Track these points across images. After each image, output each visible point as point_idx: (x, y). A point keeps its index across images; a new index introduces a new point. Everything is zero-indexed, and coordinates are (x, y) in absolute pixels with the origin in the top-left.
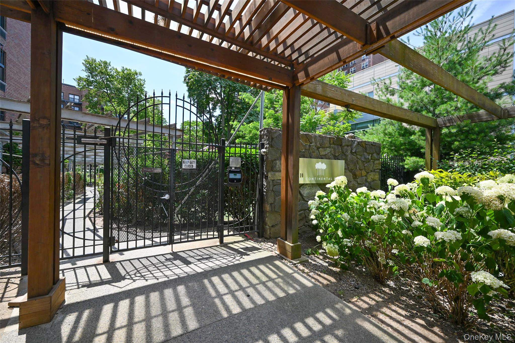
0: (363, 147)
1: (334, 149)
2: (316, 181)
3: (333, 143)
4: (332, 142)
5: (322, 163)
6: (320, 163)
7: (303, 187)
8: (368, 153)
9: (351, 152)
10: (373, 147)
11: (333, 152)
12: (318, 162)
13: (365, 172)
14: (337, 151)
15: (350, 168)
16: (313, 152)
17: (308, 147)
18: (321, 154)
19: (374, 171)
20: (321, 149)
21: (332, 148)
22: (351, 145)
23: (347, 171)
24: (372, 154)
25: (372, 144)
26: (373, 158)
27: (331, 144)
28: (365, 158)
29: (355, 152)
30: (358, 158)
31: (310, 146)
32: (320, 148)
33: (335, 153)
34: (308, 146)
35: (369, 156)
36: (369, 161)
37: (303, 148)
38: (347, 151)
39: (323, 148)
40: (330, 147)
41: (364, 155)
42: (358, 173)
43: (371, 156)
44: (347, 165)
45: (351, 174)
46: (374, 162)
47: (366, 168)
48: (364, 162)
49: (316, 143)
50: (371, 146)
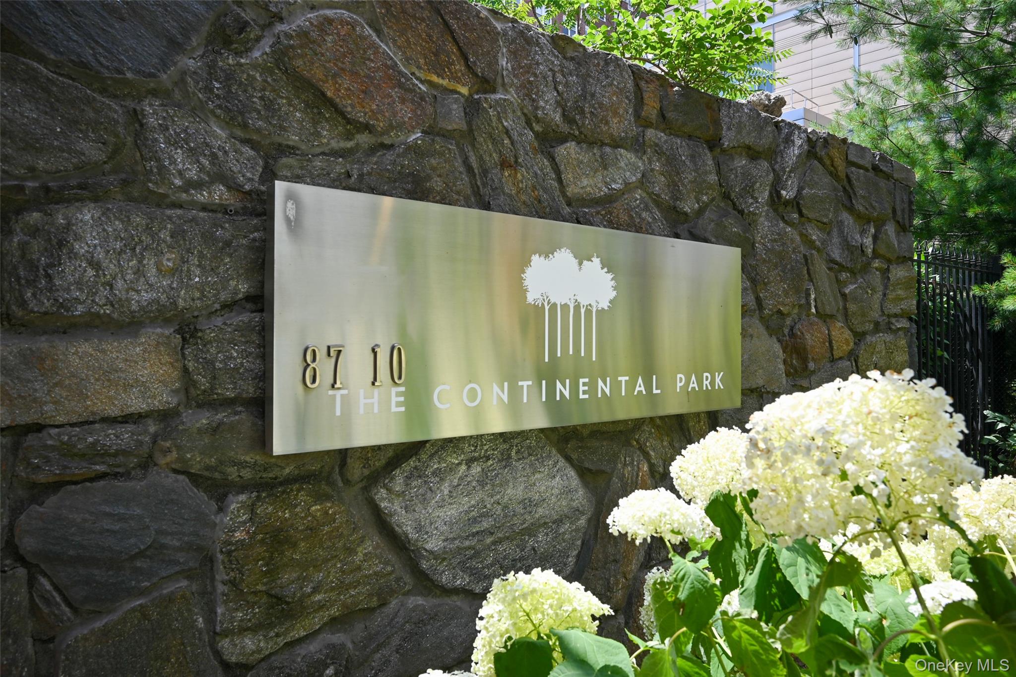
0: (834, 175)
1: (671, 162)
2: (553, 405)
3: (662, 115)
4: (651, 109)
5: (582, 257)
6: (564, 257)
7: (417, 474)
8: (858, 216)
9: (775, 198)
10: (883, 183)
11: (659, 185)
12: (548, 252)
13: (847, 334)
14: (689, 176)
15: (770, 304)
16: (504, 164)
17: (456, 120)
18: (571, 190)
19: (889, 328)
20: (568, 151)
21: (658, 150)
22: (772, 154)
23: (758, 328)
24: (880, 225)
25: (875, 168)
26: (882, 250)
27: (647, 124)
28: (846, 245)
29: (796, 204)
30: (811, 244)
31: (472, 108)
32: (563, 139)
33: (674, 186)
34: (456, 110)
35: (863, 232)
36: (866, 268)
37: (405, 112)
38: (749, 190)
39: (586, 140)
40: (638, 146)
41: (840, 224)
42: (813, 338)
43: (875, 238)
44: (753, 281)
45: (777, 347)
46: (885, 272)
47: (852, 307)
48: (842, 268)
49: (528, 90)
50: (871, 174)
